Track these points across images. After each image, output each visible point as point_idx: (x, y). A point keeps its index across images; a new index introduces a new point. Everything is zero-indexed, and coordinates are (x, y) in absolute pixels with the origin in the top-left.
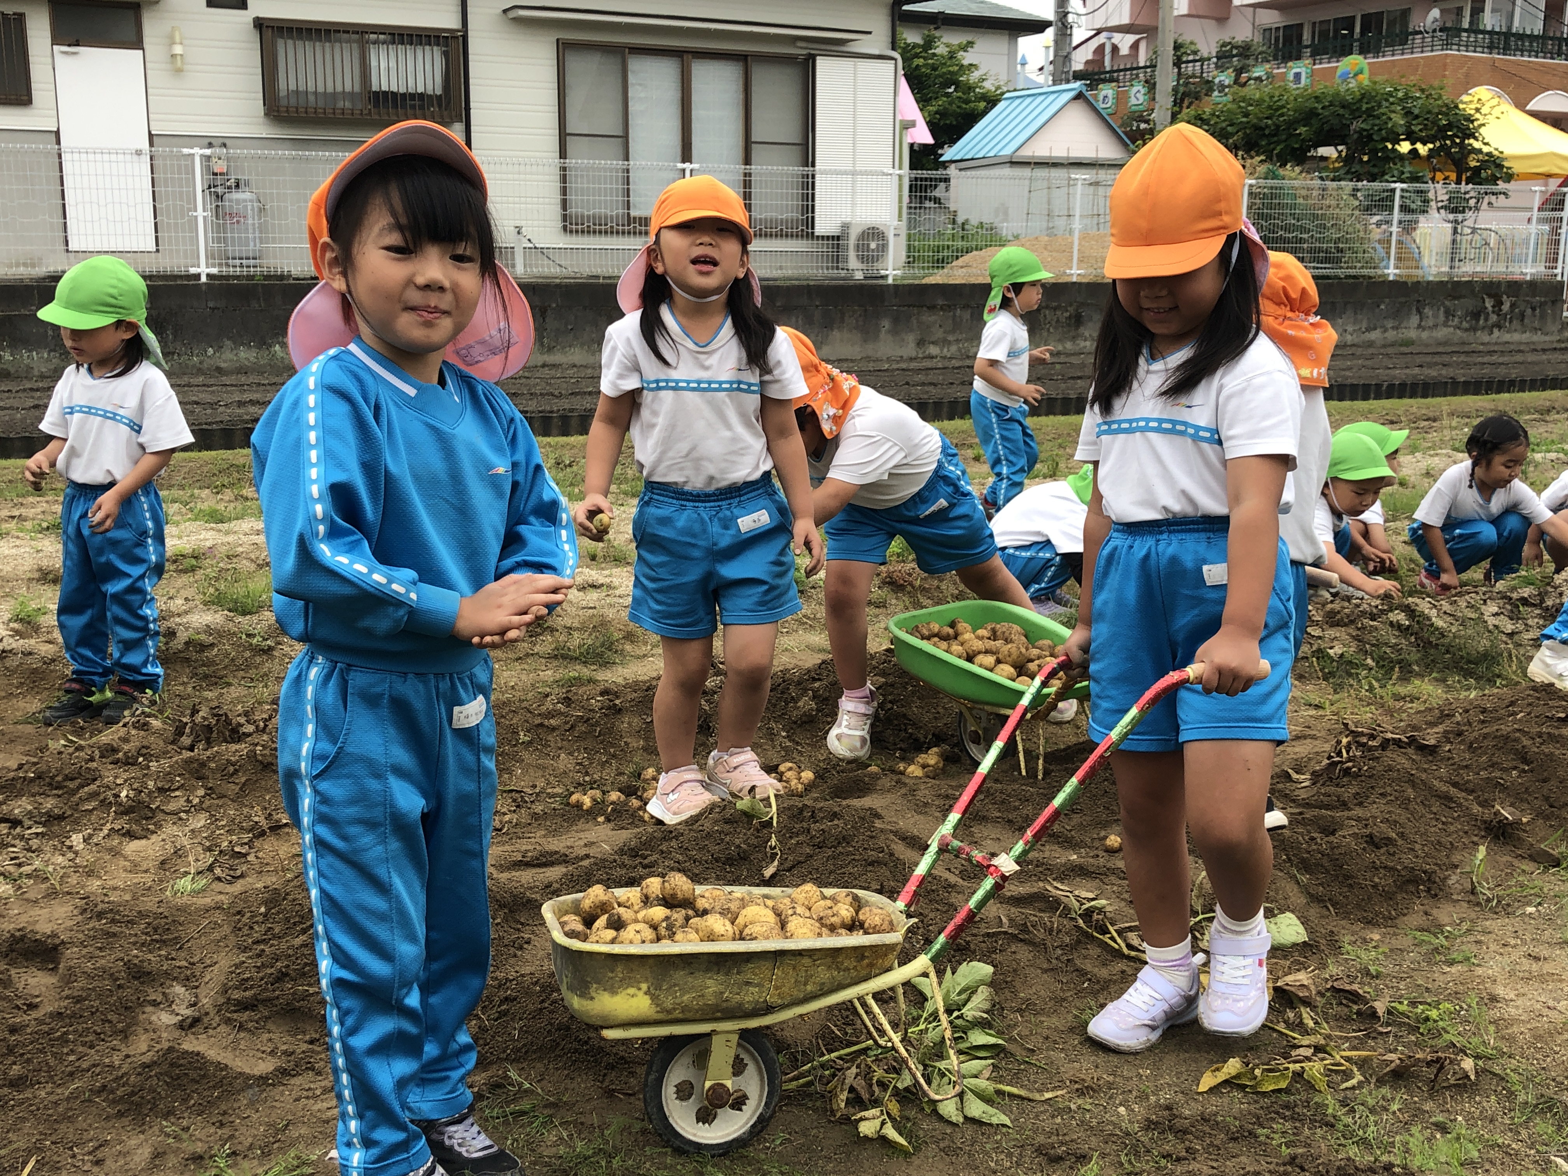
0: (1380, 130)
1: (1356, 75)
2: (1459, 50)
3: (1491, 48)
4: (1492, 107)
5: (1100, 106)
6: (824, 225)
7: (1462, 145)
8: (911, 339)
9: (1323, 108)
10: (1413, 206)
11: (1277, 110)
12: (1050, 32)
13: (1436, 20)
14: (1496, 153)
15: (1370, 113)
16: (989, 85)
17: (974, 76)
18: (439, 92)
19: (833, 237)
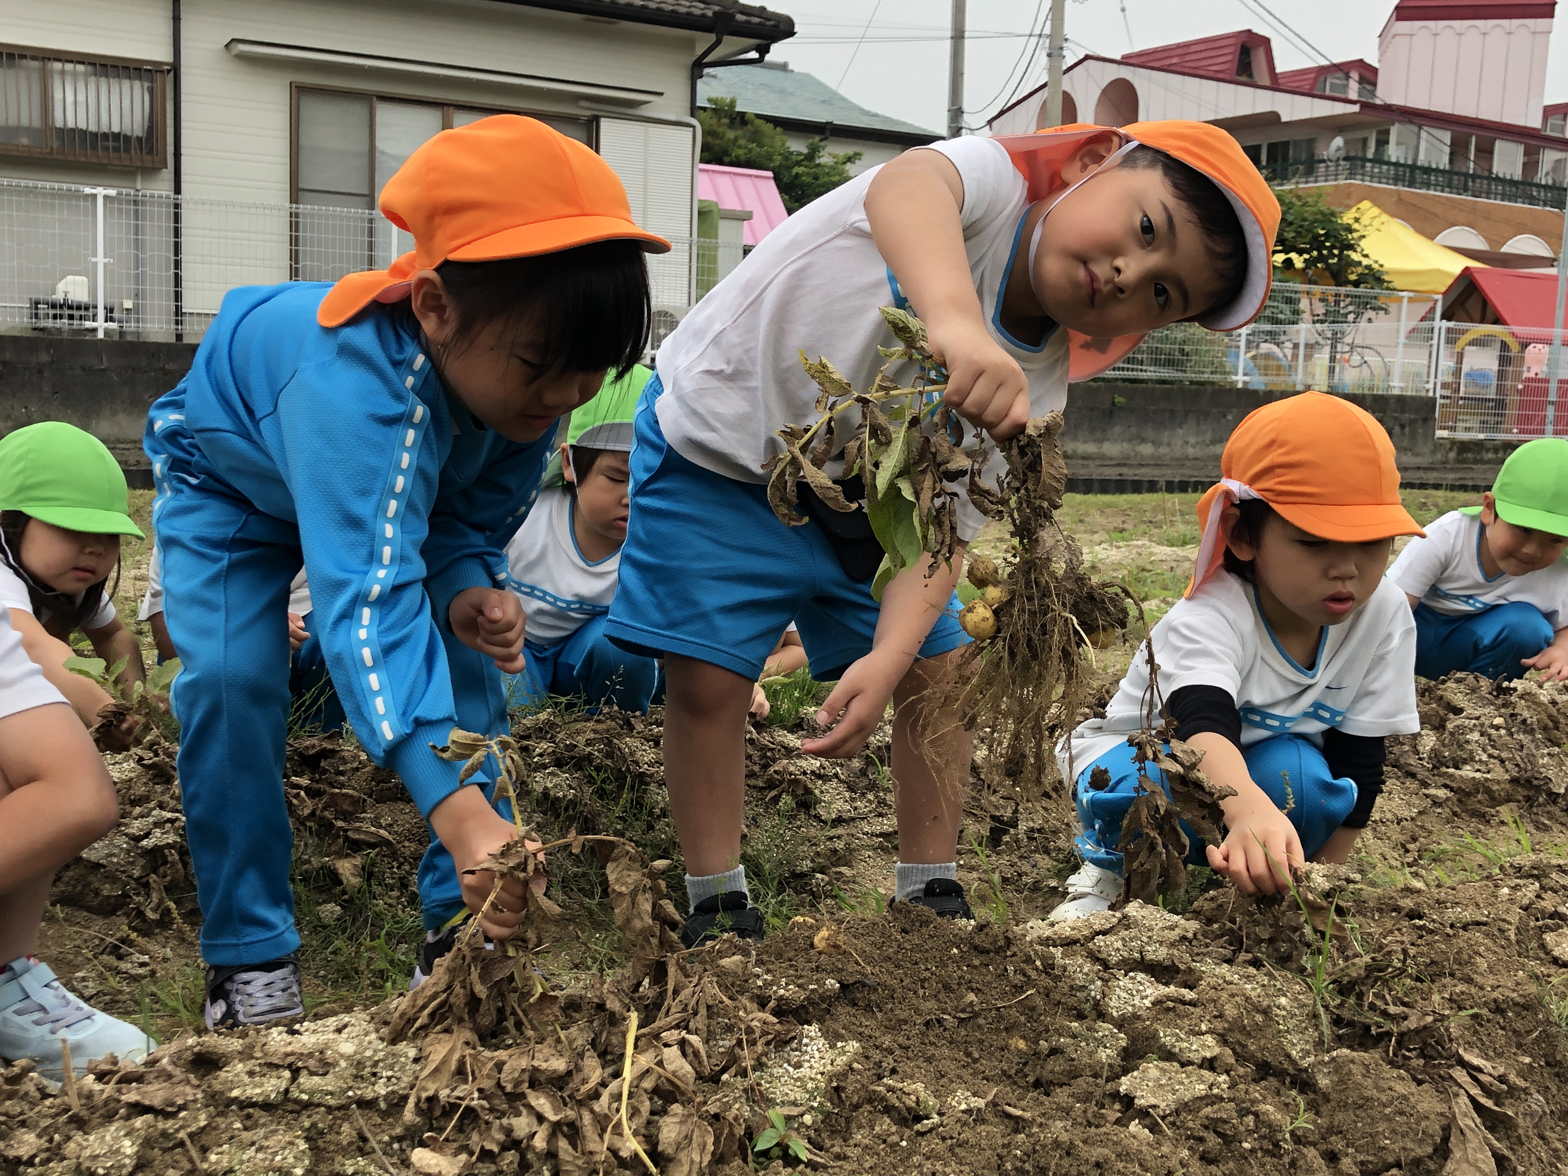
2: (1363, 180)
3: (1396, 180)
4: (1373, 218)
7: (1340, 257)
13: (1339, 149)
14: (1375, 266)
18: (139, 133)
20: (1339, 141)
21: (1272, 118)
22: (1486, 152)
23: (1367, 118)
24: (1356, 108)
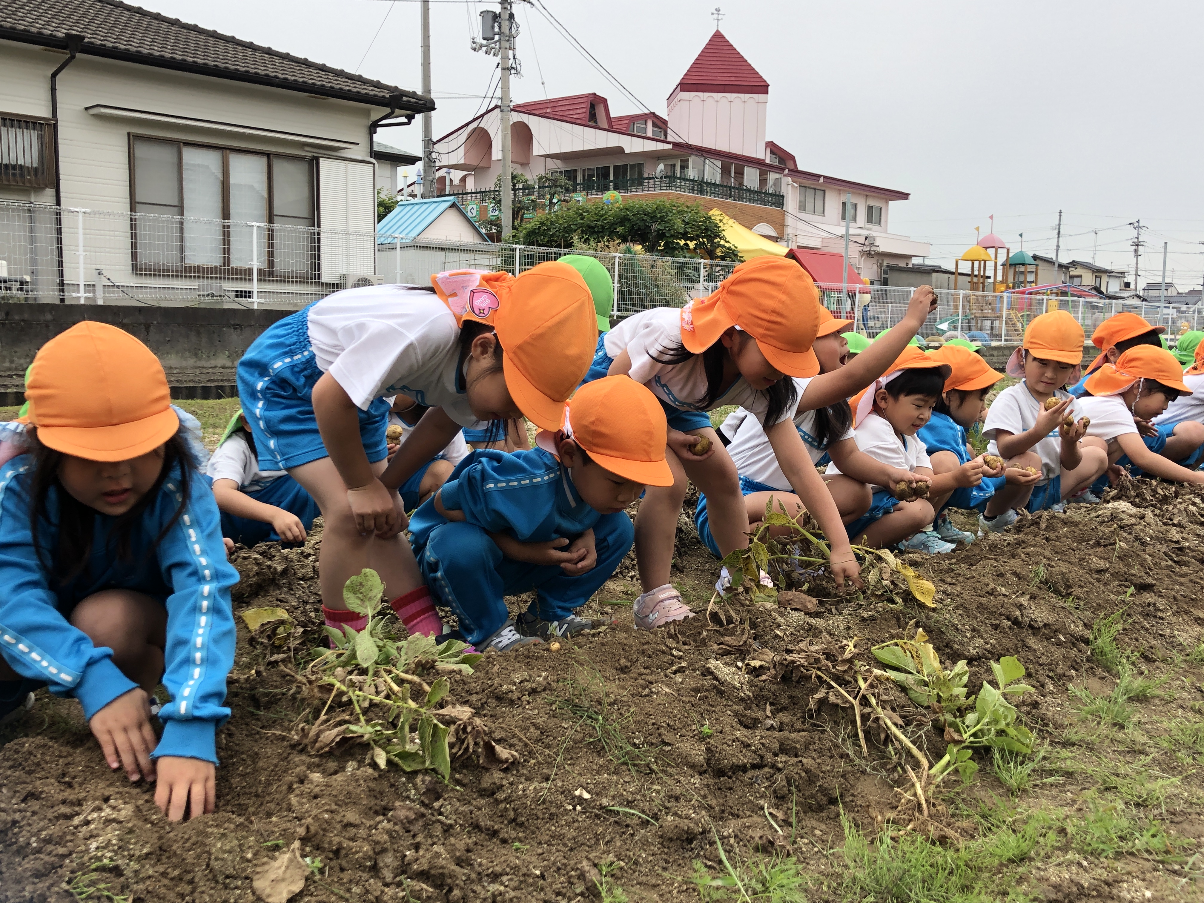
1: (614, 203)
2: (676, 190)
5: (469, 214)
6: (328, 276)
7: (713, 242)
9: (633, 215)
13: (661, 171)
14: (734, 248)
18: (35, 165)
19: (334, 284)
20: (661, 166)
21: (619, 150)
22: (740, 173)
23: (676, 152)
24: (670, 146)
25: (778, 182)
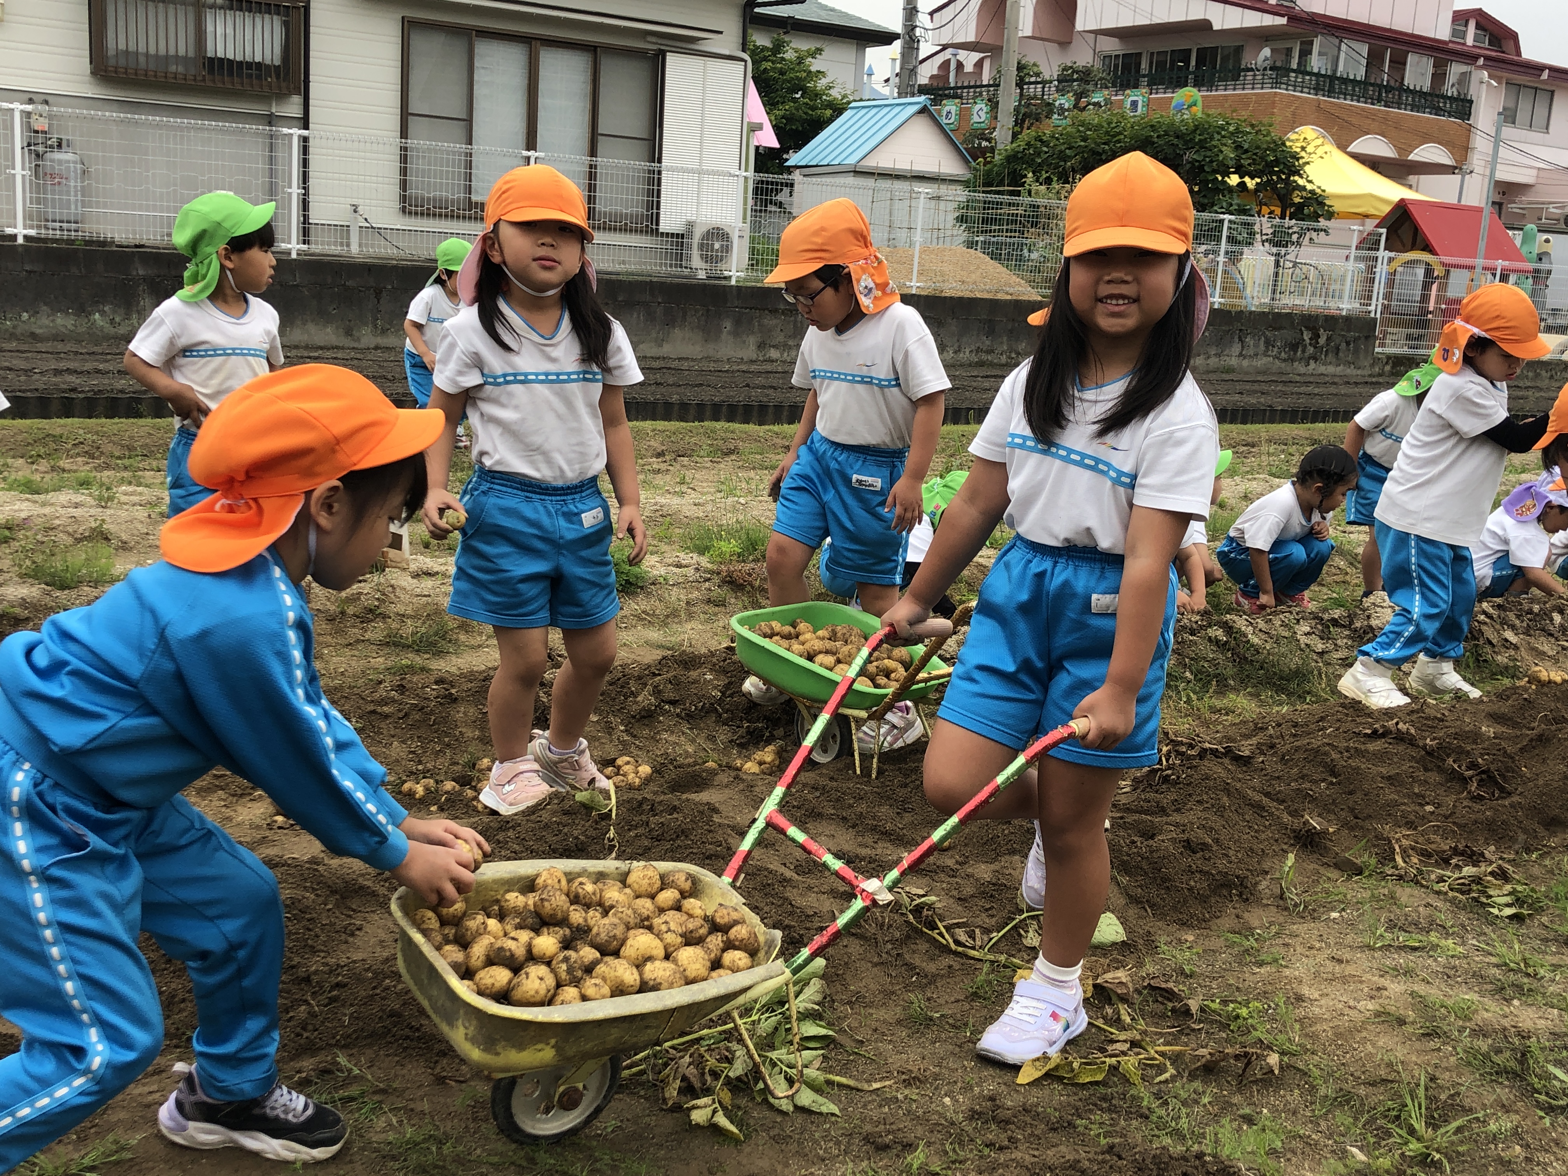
0: (1211, 162)
1: (1190, 106)
2: (1287, 89)
3: (1317, 89)
4: (1317, 147)
5: (944, 121)
6: (669, 222)
7: (1287, 181)
8: (752, 341)
9: (1158, 137)
10: (1240, 238)
11: (1114, 136)
12: (897, 44)
13: (1266, 59)
14: (1318, 191)
15: (1202, 145)
16: (835, 93)
17: (822, 83)
18: (277, 62)
19: (678, 234)
20: (1266, 52)
21: (1204, 26)
22: (1399, 63)
23: (1293, 30)
24: (1283, 21)
25: (1464, 79)
